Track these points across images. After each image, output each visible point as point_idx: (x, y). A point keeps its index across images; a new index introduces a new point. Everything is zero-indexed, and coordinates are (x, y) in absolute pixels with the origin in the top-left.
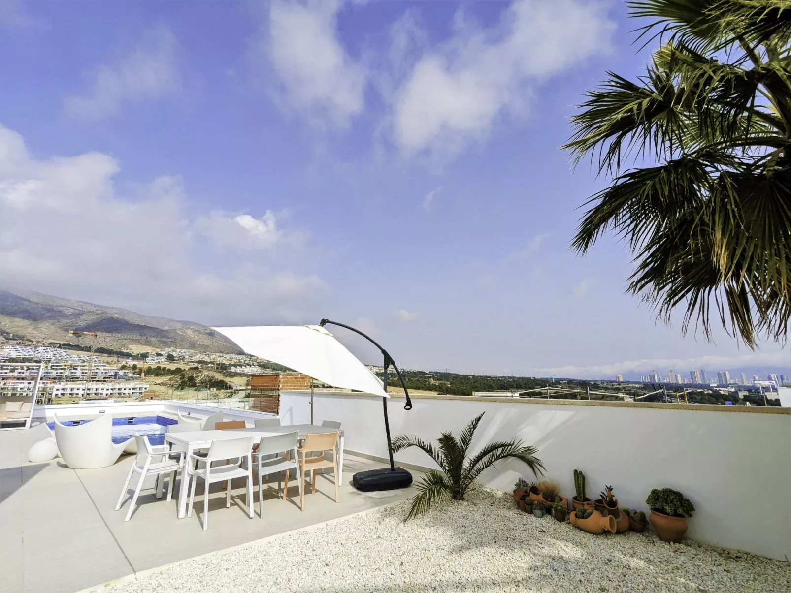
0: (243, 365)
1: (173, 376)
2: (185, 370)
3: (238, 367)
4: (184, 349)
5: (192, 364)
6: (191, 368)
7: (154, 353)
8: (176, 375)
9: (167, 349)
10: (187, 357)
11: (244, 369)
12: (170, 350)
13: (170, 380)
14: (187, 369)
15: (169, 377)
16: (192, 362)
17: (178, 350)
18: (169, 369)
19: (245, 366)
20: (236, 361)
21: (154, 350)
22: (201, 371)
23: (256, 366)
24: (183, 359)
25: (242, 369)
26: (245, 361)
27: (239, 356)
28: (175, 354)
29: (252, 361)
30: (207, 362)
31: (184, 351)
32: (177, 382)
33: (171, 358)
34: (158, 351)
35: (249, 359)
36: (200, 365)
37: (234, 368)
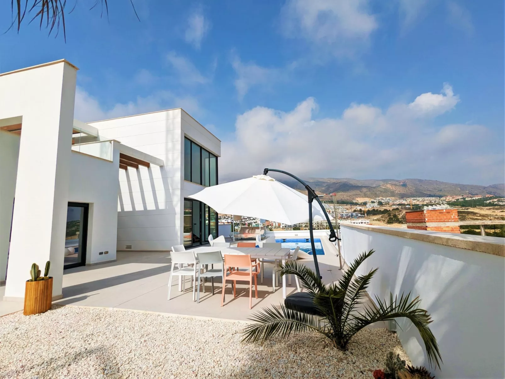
0: (434, 205)
1: (383, 215)
2: (390, 210)
3: (429, 206)
4: (388, 197)
5: (394, 206)
6: (394, 209)
7: (370, 201)
8: (385, 214)
9: (377, 198)
10: (391, 202)
11: (434, 208)
12: (379, 198)
13: (382, 217)
14: (391, 210)
15: (381, 215)
16: (395, 205)
17: (384, 198)
18: (380, 211)
19: (436, 205)
20: (427, 202)
21: (370, 200)
22: (401, 211)
23: (445, 205)
24: (388, 203)
25: (433, 208)
26: (435, 201)
27: (429, 198)
28: (383, 201)
29: (441, 201)
30: (405, 204)
31: (388, 198)
32: (386, 218)
33: (380, 203)
34: (373, 200)
35: (438, 200)
36: (400, 207)
37: (427, 207)
